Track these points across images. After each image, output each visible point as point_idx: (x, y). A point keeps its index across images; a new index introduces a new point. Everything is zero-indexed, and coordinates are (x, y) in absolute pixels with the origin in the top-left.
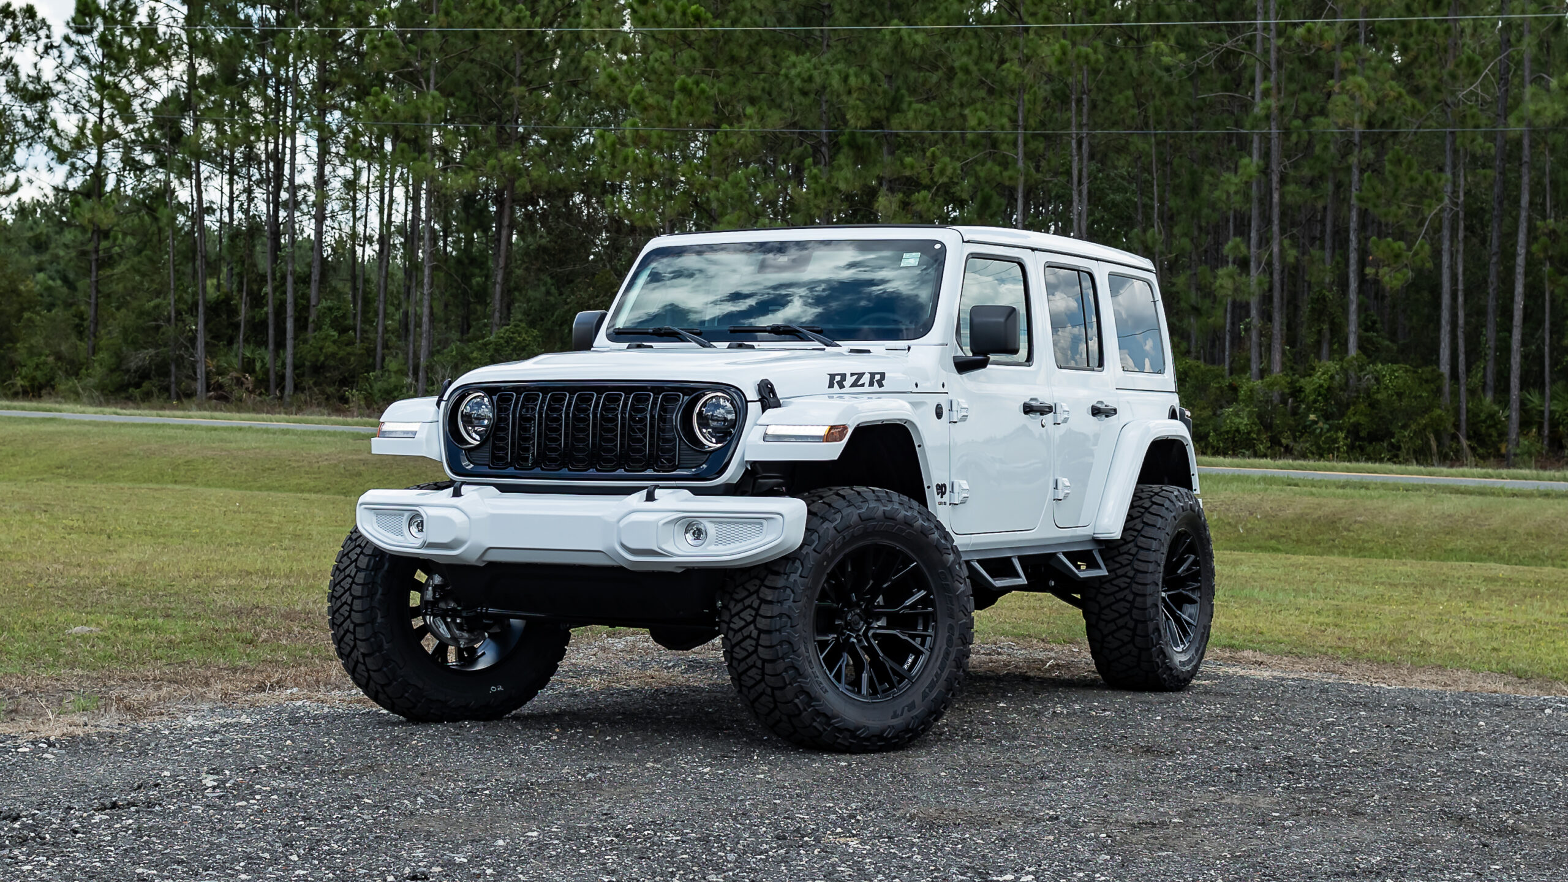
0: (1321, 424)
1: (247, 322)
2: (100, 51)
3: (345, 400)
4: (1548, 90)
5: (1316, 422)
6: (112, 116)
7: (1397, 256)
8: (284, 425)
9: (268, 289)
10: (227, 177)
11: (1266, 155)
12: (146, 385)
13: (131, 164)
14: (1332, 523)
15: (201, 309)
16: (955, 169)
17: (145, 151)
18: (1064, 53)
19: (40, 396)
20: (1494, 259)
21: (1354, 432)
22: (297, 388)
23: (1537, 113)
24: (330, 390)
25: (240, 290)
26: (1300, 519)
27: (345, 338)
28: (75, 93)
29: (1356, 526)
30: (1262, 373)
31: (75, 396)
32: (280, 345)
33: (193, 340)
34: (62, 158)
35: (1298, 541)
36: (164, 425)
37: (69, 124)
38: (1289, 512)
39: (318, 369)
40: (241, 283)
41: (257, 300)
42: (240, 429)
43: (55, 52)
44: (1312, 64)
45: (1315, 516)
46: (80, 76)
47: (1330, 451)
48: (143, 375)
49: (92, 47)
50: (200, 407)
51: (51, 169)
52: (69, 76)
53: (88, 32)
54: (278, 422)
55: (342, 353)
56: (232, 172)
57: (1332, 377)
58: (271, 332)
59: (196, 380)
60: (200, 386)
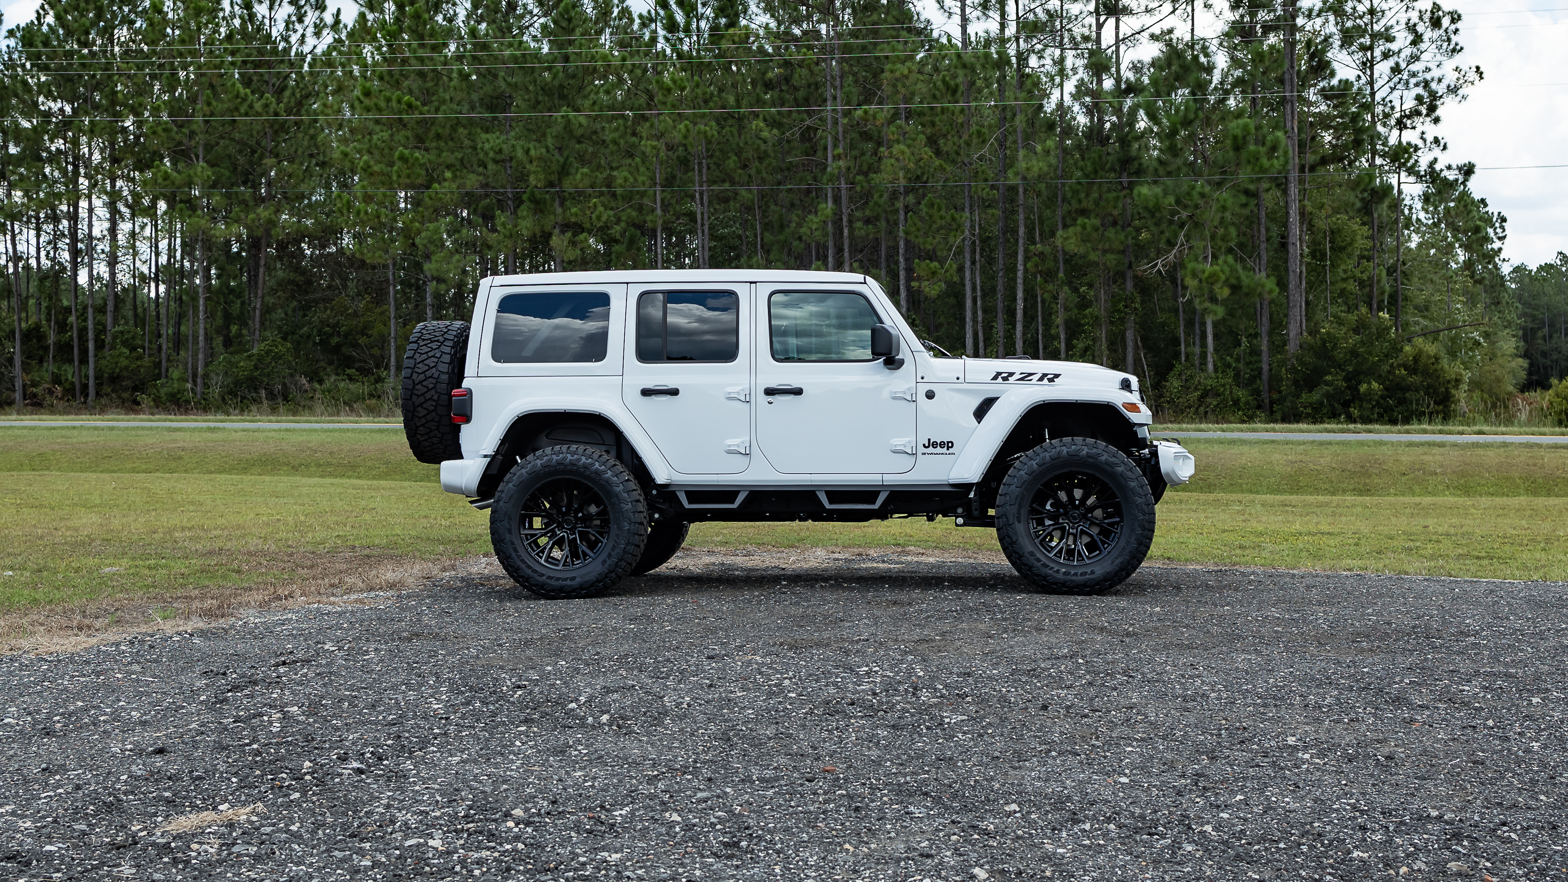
1: (55, 344)
3: (138, 404)
4: (1036, 153)
7: (934, 273)
9: (72, 319)
10: (34, 232)
11: (837, 200)
16: (609, 216)
18: (688, 131)
20: (1001, 274)
22: (98, 394)
23: (1028, 169)
24: (125, 395)
25: (49, 320)
27: (134, 355)
32: (84, 361)
33: (11, 361)
39: (114, 379)
40: (49, 314)
41: (63, 326)
44: (866, 136)
50: (19, 412)
55: (133, 366)
56: (39, 229)
58: (76, 351)
59: (14, 391)
60: (18, 396)
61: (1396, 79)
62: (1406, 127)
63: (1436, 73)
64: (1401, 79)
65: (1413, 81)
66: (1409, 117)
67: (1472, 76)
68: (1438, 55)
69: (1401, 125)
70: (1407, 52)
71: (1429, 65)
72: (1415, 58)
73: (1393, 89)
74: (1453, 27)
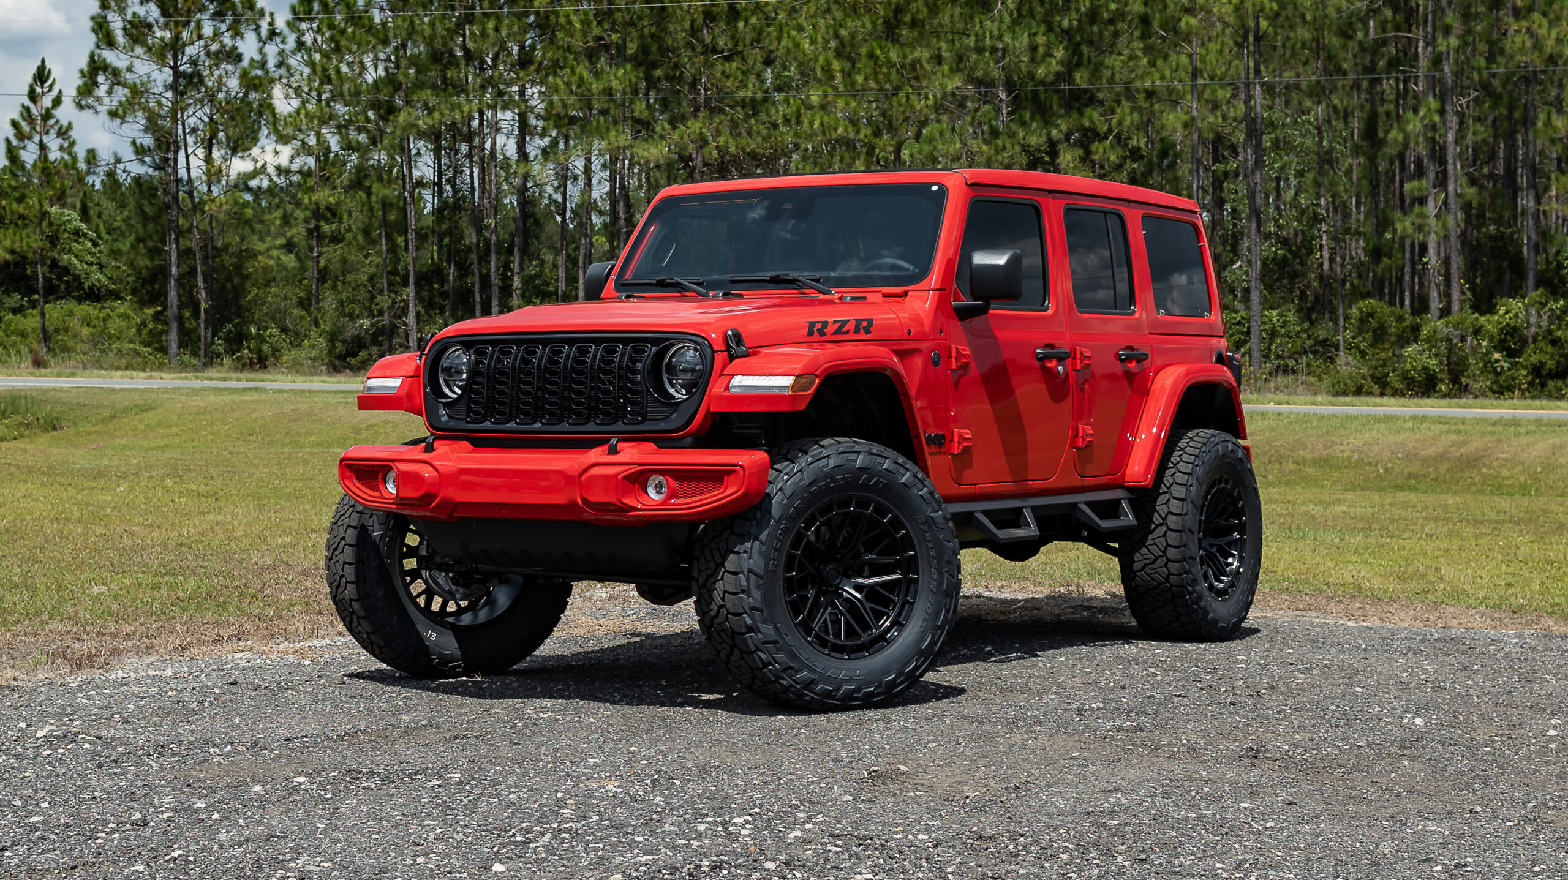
0: (1502, 363)
5: (1497, 361)
12: (363, 354)
13: (347, 145)
14: (1472, 462)
15: (412, 280)
17: (360, 130)
19: (266, 367)
21: (1537, 371)
26: (1441, 457)
28: (298, 78)
29: (1496, 464)
30: (1445, 312)
31: (296, 367)
34: (284, 140)
35: (1436, 480)
37: (288, 107)
38: (1431, 451)
43: (278, 40)
45: (1458, 454)
46: (299, 60)
47: (1510, 389)
48: (358, 344)
51: (277, 153)
52: (292, 62)
57: (1516, 316)
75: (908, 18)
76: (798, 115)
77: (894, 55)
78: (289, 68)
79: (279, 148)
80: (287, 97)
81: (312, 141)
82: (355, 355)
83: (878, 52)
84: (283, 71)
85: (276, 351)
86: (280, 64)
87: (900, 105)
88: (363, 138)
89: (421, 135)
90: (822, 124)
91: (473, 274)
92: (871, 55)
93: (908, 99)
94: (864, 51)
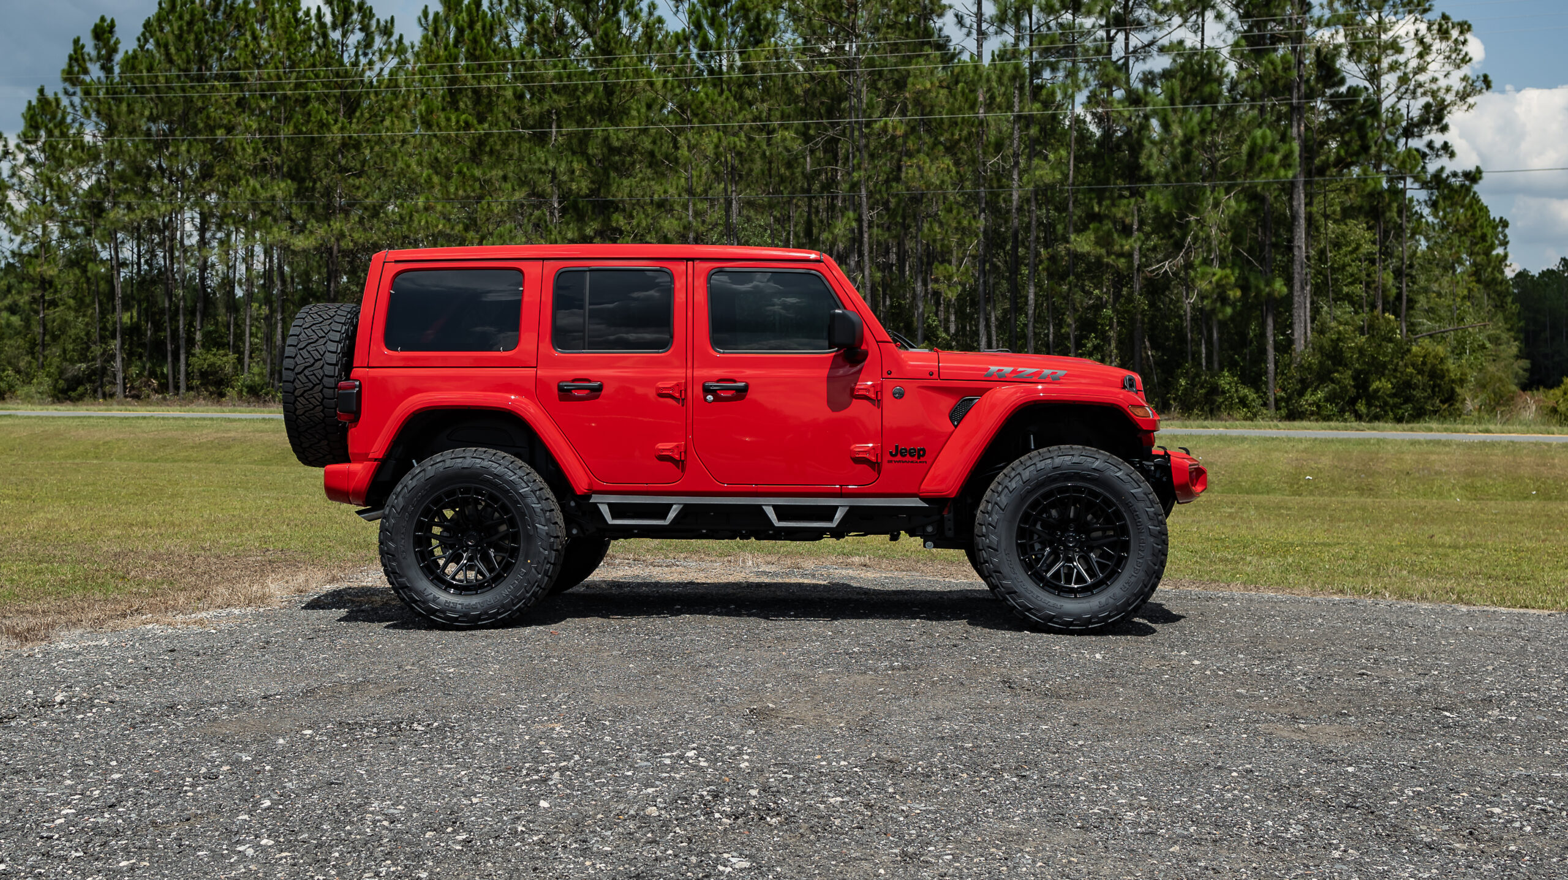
1: (151, 342)
2: (42, 155)
3: (224, 396)
6: (52, 202)
8: (177, 414)
9: (166, 319)
10: (135, 242)
12: (81, 389)
13: (66, 235)
15: (118, 334)
17: (76, 224)
18: (719, 142)
22: (188, 388)
24: (212, 389)
25: (147, 320)
28: (27, 185)
31: (28, 399)
32: (176, 359)
33: (113, 356)
34: (16, 230)
36: (90, 417)
37: (20, 206)
39: (203, 375)
40: (147, 315)
41: (158, 327)
42: (144, 418)
43: (11, 157)
44: (887, 146)
46: (28, 172)
48: (78, 382)
49: (37, 153)
50: (120, 403)
52: (22, 173)
53: (34, 142)
54: (174, 412)
56: (139, 238)
58: (169, 349)
59: (115, 384)
60: (119, 389)
61: (1403, 90)
62: (1412, 135)
63: (1443, 83)
64: (1407, 89)
65: (1420, 91)
66: (1417, 125)
67: (1479, 84)
68: (1447, 65)
69: (1408, 133)
70: (1414, 63)
71: (1436, 75)
72: (1421, 69)
73: (1400, 99)
74: (1462, 38)
75: (488, 149)
76: (411, 216)
77: (477, 172)
78: (20, 178)
79: (13, 237)
80: (19, 199)
81: (39, 232)
82: (75, 390)
83: (465, 170)
84: (15, 180)
85: (11, 388)
86: (13, 175)
87: (483, 209)
88: (80, 230)
89: (124, 228)
90: (427, 222)
91: (165, 330)
92: (460, 172)
93: (489, 205)
94: (455, 170)
